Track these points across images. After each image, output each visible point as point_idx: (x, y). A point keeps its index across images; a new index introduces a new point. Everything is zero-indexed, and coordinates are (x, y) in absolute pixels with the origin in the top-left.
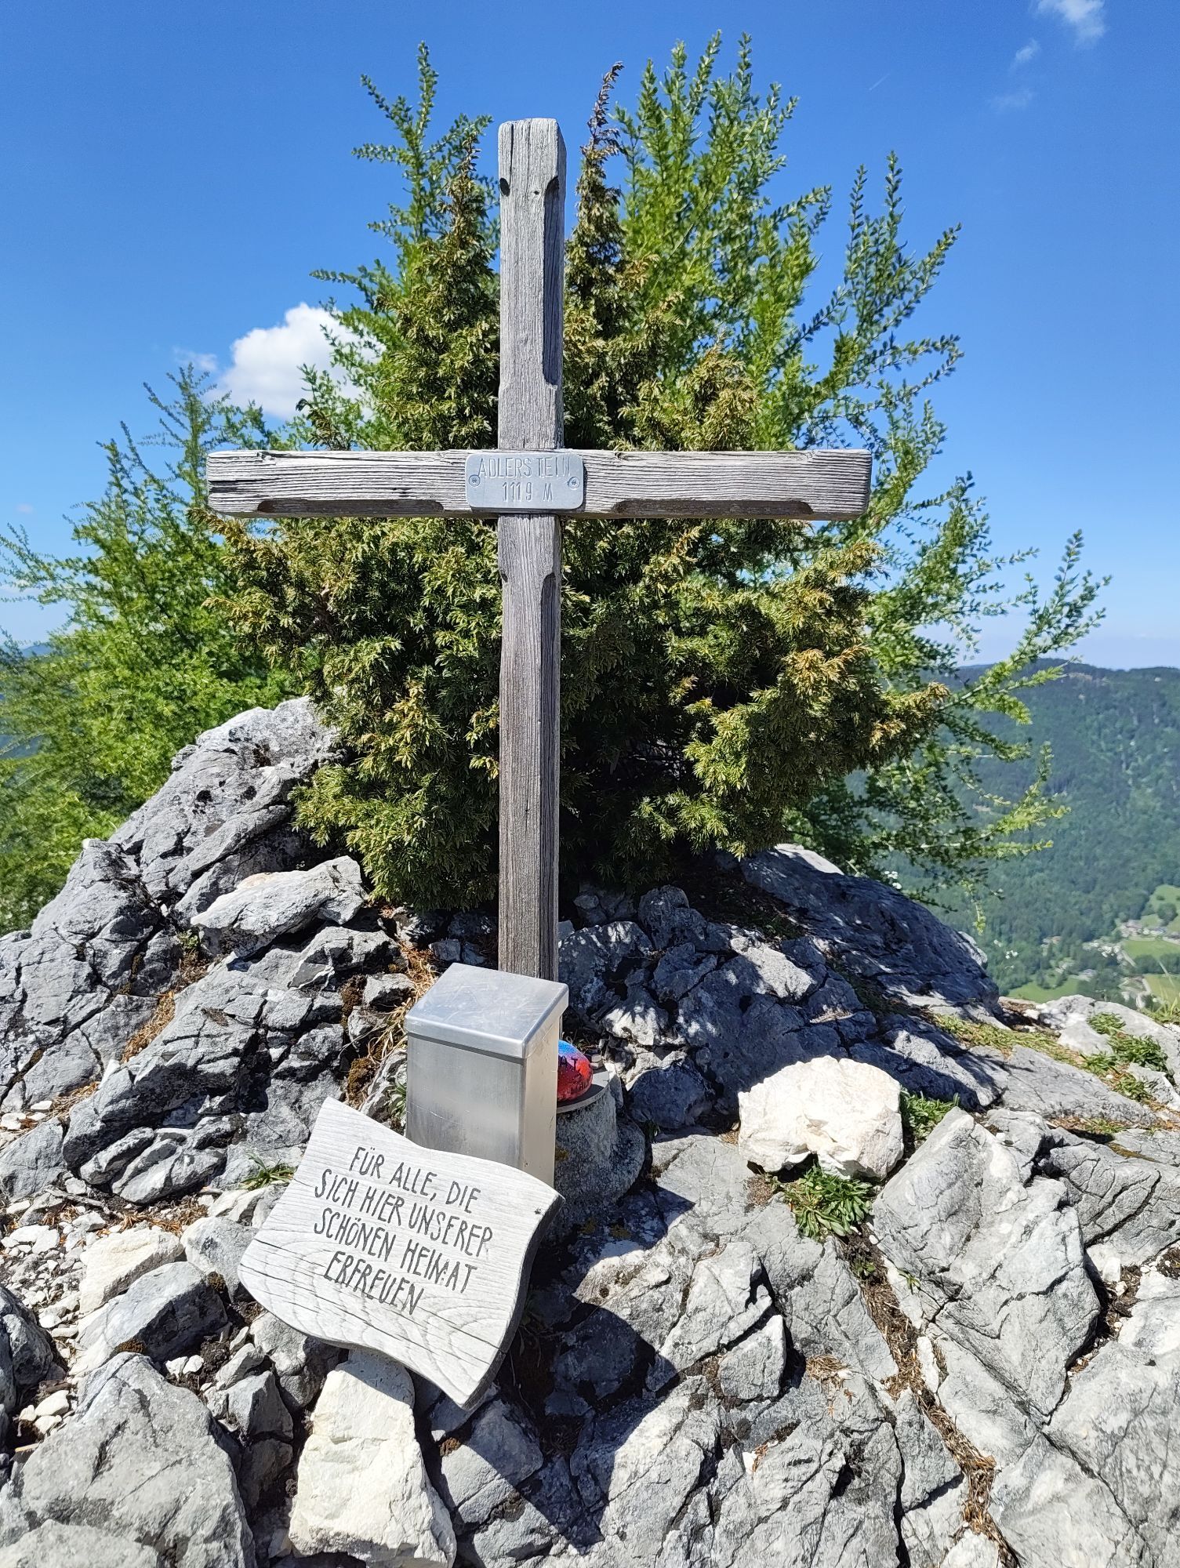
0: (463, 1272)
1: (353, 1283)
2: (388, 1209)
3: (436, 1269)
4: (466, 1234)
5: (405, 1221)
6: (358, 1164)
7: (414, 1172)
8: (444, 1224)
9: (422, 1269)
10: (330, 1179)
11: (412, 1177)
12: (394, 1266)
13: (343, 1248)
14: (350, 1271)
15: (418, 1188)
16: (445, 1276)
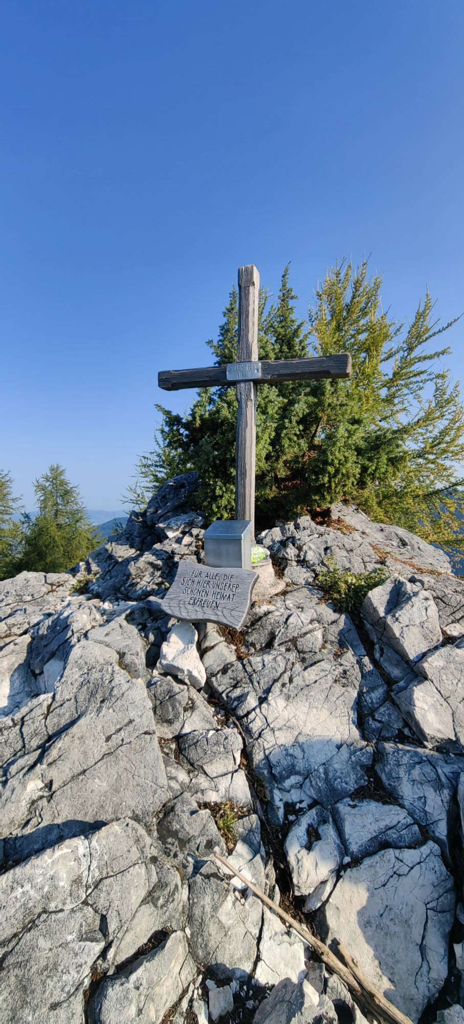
0: (231, 597)
1: (198, 604)
2: (205, 585)
3: (223, 597)
4: (231, 587)
5: (211, 587)
6: (194, 575)
7: (212, 574)
8: (224, 585)
9: (218, 597)
10: (185, 580)
11: (211, 575)
12: (210, 598)
13: (193, 596)
14: (196, 601)
15: (214, 578)
16: (226, 598)
